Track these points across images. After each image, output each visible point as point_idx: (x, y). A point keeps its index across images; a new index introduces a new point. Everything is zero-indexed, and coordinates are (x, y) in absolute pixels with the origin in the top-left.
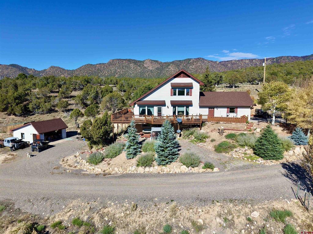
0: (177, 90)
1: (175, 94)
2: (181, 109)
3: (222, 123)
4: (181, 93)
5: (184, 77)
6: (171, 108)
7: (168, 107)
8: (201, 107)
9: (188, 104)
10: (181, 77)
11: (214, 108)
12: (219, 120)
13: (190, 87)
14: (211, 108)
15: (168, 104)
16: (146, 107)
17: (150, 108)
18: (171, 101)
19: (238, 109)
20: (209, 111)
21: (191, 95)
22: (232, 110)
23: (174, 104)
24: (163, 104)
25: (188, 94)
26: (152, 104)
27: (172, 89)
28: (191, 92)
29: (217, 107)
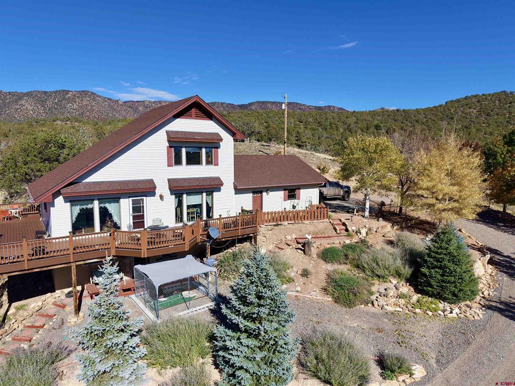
0: (184, 151)
1: (178, 162)
2: (195, 200)
3: (286, 223)
4: (194, 159)
5: (197, 117)
6: (171, 200)
7: (161, 197)
8: (238, 191)
9: (212, 187)
10: (190, 117)
11: (261, 192)
12: (278, 219)
13: (213, 143)
14: (258, 192)
15: (162, 188)
16: (96, 203)
17: (107, 205)
18: (169, 180)
19: (302, 191)
20: (254, 200)
21: (217, 164)
22: (292, 193)
23: (178, 189)
24: (147, 189)
25: (209, 162)
26: (114, 193)
27: (170, 147)
28: (217, 157)
29: (268, 190)
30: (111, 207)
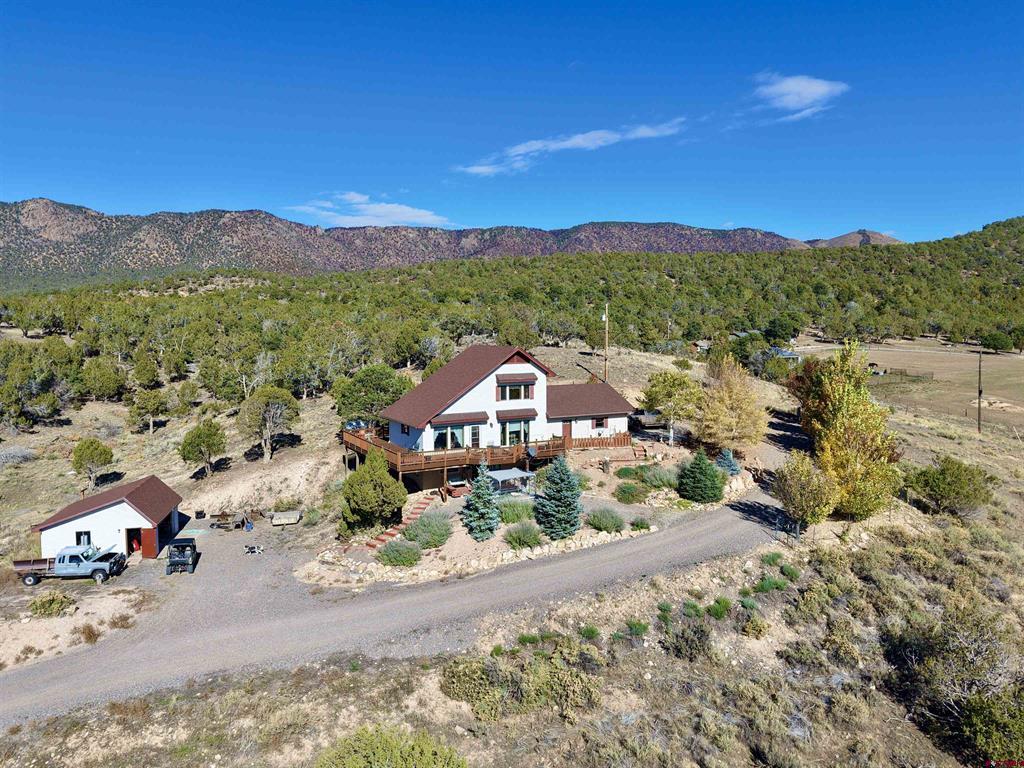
0: (508, 388)
1: (503, 397)
2: (514, 427)
3: (592, 448)
4: (515, 395)
5: (518, 362)
6: (498, 427)
7: (491, 425)
8: (550, 420)
9: (528, 417)
10: (513, 362)
11: (570, 421)
12: (585, 444)
13: (529, 383)
14: (567, 420)
15: (493, 419)
16: (449, 428)
17: (455, 431)
18: (497, 412)
19: (609, 420)
20: (564, 427)
21: (532, 398)
22: (600, 422)
23: (504, 419)
24: (480, 419)
25: (526, 397)
26: (460, 422)
27: (498, 386)
28: (532, 392)
29: (576, 419)
30: (457, 432)
